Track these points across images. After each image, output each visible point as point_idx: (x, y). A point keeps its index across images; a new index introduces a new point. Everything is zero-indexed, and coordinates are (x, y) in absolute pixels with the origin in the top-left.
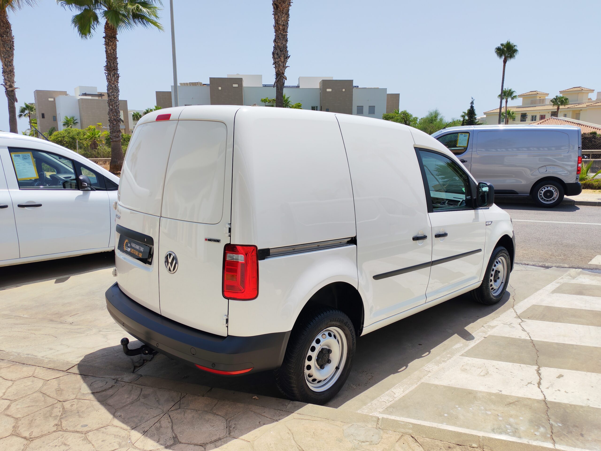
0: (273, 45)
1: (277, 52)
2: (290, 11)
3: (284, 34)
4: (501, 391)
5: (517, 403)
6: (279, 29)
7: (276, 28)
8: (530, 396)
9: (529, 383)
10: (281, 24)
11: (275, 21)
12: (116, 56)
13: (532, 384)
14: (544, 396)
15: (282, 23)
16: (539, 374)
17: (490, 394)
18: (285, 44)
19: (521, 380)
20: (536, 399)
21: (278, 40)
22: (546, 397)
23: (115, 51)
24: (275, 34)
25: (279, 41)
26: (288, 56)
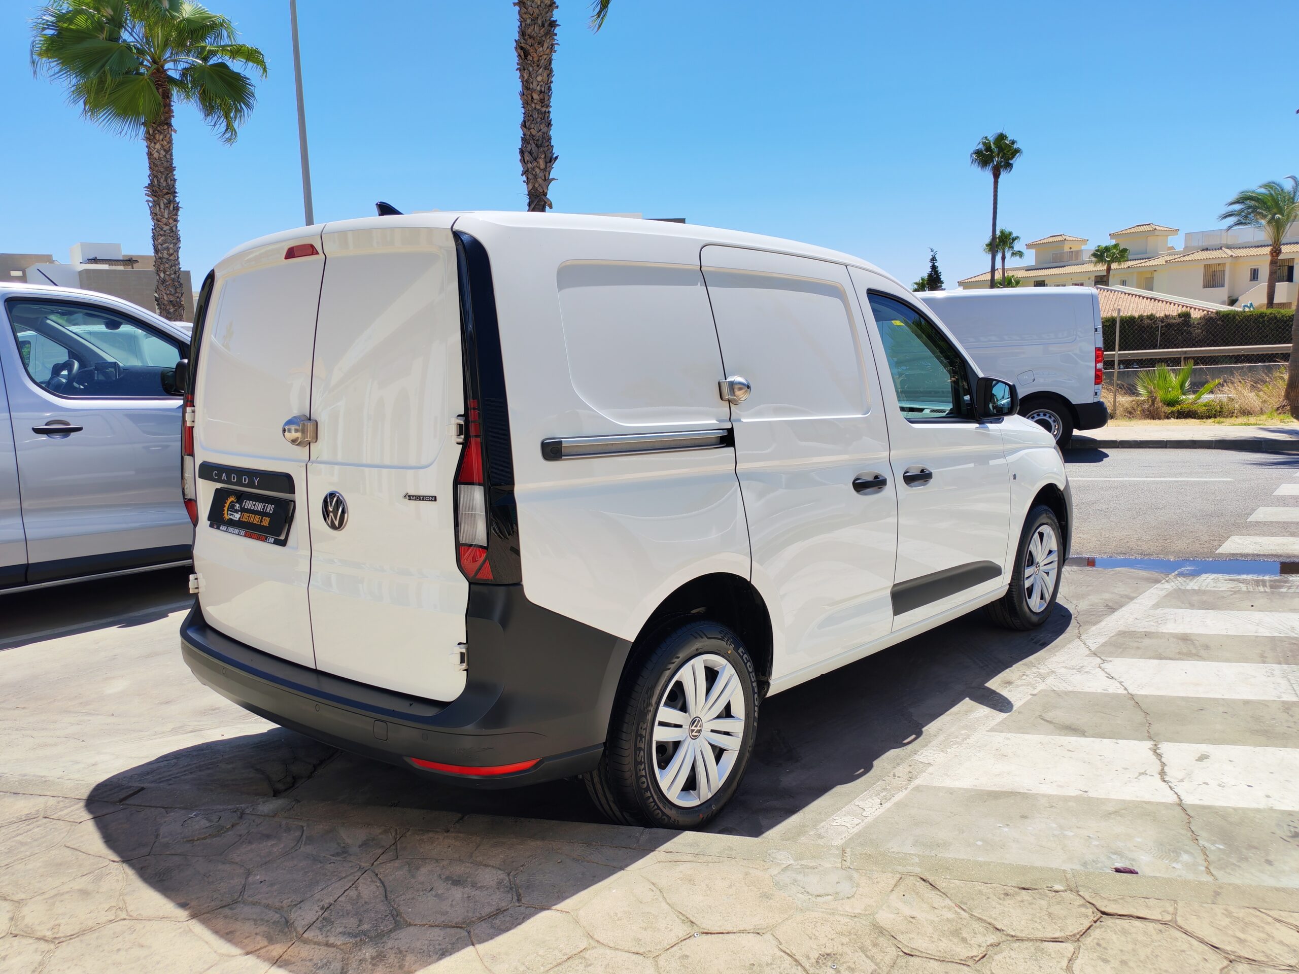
0: (521, 134)
1: (529, 149)
2: (553, 62)
3: (544, 109)
4: (1086, 792)
5: (1123, 811)
6: (532, 101)
7: (526, 98)
8: (1147, 797)
9: (1141, 774)
10: (535, 90)
11: (523, 84)
12: (172, 164)
13: (1147, 774)
14: (1176, 796)
15: (539, 88)
16: (1159, 756)
17: (1066, 799)
18: (545, 131)
19: (1123, 768)
20: (1163, 803)
21: (531, 123)
22: (1182, 798)
23: (170, 153)
24: (523, 112)
25: (532, 126)
26: (554, 156)
